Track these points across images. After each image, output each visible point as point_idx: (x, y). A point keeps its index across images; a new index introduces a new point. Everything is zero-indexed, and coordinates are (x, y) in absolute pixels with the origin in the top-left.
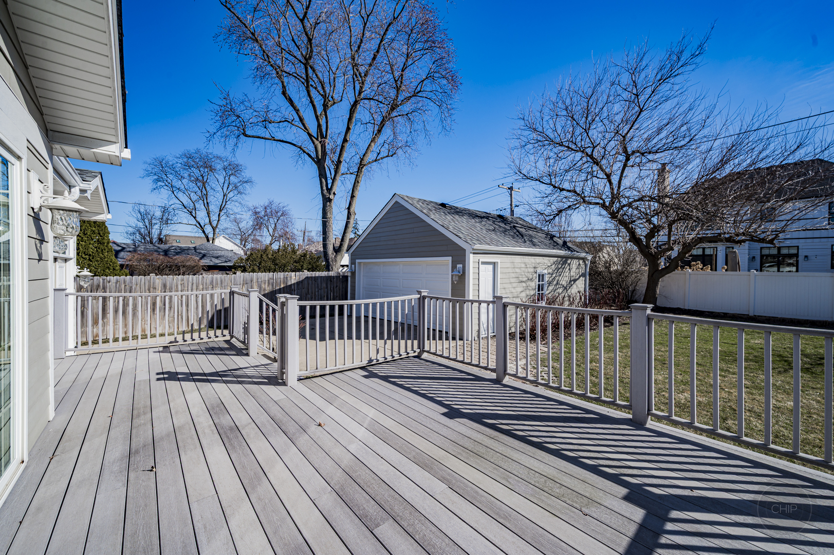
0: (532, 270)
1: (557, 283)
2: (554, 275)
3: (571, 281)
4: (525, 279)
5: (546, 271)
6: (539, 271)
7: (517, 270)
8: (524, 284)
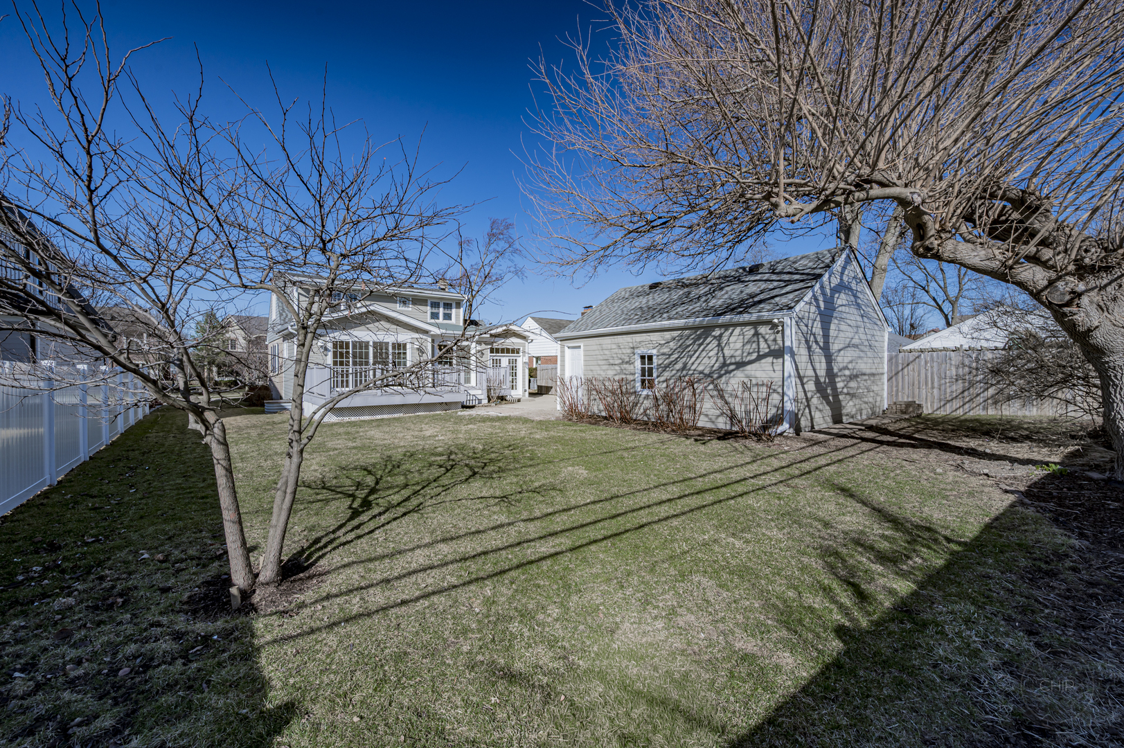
0: (629, 351)
1: (684, 368)
2: (676, 356)
3: (724, 365)
4: (618, 362)
5: (654, 352)
6: (639, 351)
7: (607, 352)
8: (617, 368)
